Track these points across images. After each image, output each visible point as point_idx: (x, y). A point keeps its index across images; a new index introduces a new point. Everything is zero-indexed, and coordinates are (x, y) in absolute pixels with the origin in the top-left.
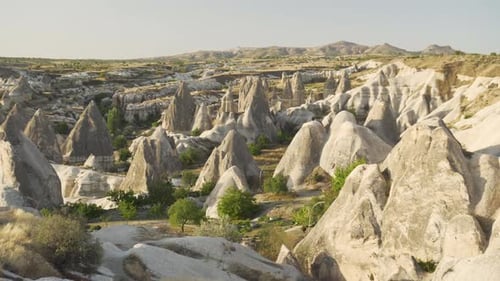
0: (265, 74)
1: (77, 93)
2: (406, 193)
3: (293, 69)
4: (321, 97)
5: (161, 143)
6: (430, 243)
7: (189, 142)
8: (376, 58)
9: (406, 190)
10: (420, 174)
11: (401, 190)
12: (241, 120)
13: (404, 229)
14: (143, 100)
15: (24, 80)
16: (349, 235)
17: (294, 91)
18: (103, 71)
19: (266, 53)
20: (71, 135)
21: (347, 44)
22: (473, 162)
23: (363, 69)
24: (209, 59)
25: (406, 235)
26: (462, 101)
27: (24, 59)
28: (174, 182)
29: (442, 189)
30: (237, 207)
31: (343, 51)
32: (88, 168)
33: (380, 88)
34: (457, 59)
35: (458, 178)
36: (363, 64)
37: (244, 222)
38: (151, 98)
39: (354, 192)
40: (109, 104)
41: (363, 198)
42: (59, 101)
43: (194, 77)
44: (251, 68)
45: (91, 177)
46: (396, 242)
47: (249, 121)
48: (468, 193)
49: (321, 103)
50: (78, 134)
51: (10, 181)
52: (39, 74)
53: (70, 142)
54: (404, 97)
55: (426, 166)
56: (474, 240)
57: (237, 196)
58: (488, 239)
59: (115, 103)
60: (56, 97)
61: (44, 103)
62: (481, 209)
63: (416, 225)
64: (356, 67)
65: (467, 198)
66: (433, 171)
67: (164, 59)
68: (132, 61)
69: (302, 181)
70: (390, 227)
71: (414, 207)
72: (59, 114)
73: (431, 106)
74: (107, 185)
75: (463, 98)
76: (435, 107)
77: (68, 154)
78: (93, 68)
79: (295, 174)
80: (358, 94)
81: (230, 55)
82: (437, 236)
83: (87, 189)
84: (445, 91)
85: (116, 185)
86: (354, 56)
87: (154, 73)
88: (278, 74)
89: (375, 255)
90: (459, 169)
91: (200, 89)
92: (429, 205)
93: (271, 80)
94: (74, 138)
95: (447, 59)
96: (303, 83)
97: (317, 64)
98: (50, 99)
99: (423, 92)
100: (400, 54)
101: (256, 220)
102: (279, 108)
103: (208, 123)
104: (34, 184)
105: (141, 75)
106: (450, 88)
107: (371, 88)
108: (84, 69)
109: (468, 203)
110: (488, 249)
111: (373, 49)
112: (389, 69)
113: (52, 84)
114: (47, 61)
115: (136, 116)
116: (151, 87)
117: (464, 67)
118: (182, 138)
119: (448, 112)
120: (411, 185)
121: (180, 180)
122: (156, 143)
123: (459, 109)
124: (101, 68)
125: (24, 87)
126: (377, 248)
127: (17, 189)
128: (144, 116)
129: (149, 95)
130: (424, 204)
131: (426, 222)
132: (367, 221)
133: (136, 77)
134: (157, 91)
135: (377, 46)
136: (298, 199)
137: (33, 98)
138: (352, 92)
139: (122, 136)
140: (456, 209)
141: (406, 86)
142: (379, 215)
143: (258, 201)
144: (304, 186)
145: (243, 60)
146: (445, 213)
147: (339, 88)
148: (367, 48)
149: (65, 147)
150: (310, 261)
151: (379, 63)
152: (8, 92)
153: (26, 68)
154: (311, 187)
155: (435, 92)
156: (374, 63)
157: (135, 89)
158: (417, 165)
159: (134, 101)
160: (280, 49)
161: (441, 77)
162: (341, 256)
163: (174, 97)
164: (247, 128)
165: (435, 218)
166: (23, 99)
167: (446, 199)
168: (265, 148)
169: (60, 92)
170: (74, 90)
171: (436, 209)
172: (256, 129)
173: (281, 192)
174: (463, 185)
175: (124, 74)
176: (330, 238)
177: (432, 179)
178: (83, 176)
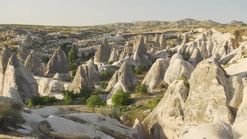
0: (148, 34)
1: (55, 42)
2: (196, 95)
3: (161, 32)
4: (174, 46)
5: (91, 68)
6: (207, 119)
7: (107, 67)
8: (203, 27)
9: (196, 93)
10: (203, 85)
11: (194, 93)
12: (133, 57)
13: (194, 112)
14: (87, 46)
15: (29, 36)
16: (168, 115)
17: (160, 43)
18: (68, 32)
19: (149, 24)
20: (49, 63)
21: (190, 20)
22: (230, 80)
23: (196, 32)
24: (121, 27)
25: (196, 115)
26: (243, 49)
27: (31, 25)
28: (96, 87)
29: (213, 93)
30: (121, 99)
31: (188, 23)
32: (55, 79)
33: (203, 42)
34: (242, 28)
35: (222, 88)
36: (196, 30)
37: (124, 107)
38: (91, 46)
39: (172, 94)
40: (70, 48)
41: (176, 97)
42: (46, 46)
43: (113, 35)
44: (140, 31)
45: (56, 84)
46: (191, 118)
47: (137, 57)
48: (226, 95)
49: (173, 49)
50: (52, 62)
51: (13, 85)
52: (37, 33)
53: (48, 66)
54: (215, 47)
55: (206, 81)
56: (228, 119)
57: (121, 94)
58: (235, 118)
59: (73, 48)
60: (44, 44)
61: (39, 47)
62: (232, 103)
63: (200, 111)
64: (193, 31)
65: (226, 98)
66: (209, 83)
67: (99, 26)
68: (83, 27)
69: (155, 87)
70: (188, 111)
71: (200, 102)
72: (45, 52)
73: (228, 52)
74: (64, 88)
75: (243, 48)
76: (230, 52)
77: (47, 72)
78: (63, 30)
79: (151, 84)
80: (192, 45)
81: (132, 25)
82: (210, 116)
83: (54, 89)
84: (235, 44)
85: (68, 88)
86: (193, 26)
87: (93, 33)
88: (154, 34)
89: (180, 125)
90: (222, 83)
91: (115, 41)
92: (207, 101)
93: (150, 37)
94: (50, 64)
95: (237, 28)
96: (165, 39)
97: (174, 29)
98: (42, 45)
99: (224, 44)
100: (217, 25)
101: (130, 106)
102: (152, 51)
103: (117, 58)
104: (25, 86)
105: (86, 34)
106: (238, 43)
107: (198, 42)
108: (58, 31)
109: (226, 100)
110: (234, 123)
111: (203, 23)
112: (208, 33)
113: (43, 38)
114: (42, 27)
115: (83, 54)
116: (91, 40)
117: (246, 32)
118: (103, 65)
119: (236, 54)
120: (199, 91)
121: (99, 86)
122: (89, 68)
123: (241, 53)
124: (67, 30)
125: (29, 39)
126: (182, 121)
127: (16, 89)
128: (87, 54)
129: (90, 44)
130: (205, 100)
131: (205, 109)
132: (177, 108)
133: (84, 35)
134: (94, 42)
135: (205, 21)
136: (151, 96)
137: (33, 45)
138: (189, 44)
139: (75, 64)
140: (220, 103)
141: (215, 41)
142: (183, 105)
143: (132, 97)
144: (156, 90)
145: (137, 27)
146: (214, 105)
147: (183, 42)
148: (200, 22)
149: (46, 69)
150: (150, 127)
151: (205, 30)
152: (21, 41)
153: (31, 30)
154: (159, 91)
155: (230, 45)
156: (202, 30)
157: (83, 41)
158: (202, 81)
159: (83, 47)
160: (156, 22)
161: (234, 37)
162: (164, 125)
163: (100, 46)
164: (135, 61)
165: (209, 107)
166: (28, 45)
167: (215, 98)
168: (144, 71)
169: (47, 42)
170: (53, 41)
171: (210, 103)
172: (140, 61)
173: (144, 93)
174: (223, 91)
175: (78, 33)
176: (160, 116)
177: (208, 88)
178: (52, 83)
